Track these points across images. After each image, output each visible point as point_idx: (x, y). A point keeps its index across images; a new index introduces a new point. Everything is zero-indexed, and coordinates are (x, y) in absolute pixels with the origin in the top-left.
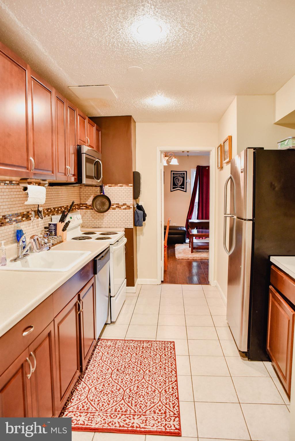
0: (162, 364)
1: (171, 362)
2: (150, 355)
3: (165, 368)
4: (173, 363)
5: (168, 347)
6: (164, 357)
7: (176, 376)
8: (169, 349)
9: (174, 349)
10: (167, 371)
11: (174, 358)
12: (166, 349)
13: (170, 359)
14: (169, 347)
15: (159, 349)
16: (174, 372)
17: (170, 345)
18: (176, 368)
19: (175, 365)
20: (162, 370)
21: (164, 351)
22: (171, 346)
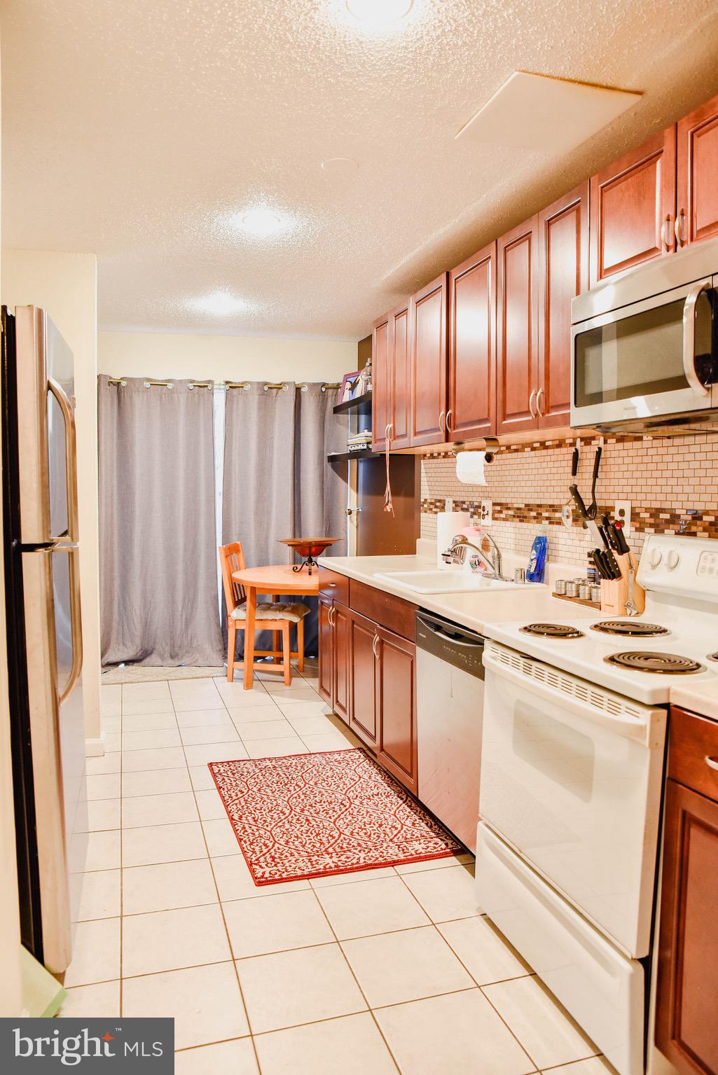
0: (265, 827)
1: (246, 833)
2: (300, 840)
3: (256, 821)
4: (242, 831)
5: (267, 865)
6: (267, 842)
7: (229, 812)
8: (262, 859)
9: (250, 864)
10: (249, 818)
11: (243, 843)
12: (269, 860)
13: (251, 838)
14: (263, 865)
15: (286, 856)
16: (236, 817)
17: (262, 870)
18: (233, 825)
19: (235, 830)
20: (260, 817)
21: (273, 854)
22: (261, 867)
